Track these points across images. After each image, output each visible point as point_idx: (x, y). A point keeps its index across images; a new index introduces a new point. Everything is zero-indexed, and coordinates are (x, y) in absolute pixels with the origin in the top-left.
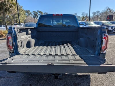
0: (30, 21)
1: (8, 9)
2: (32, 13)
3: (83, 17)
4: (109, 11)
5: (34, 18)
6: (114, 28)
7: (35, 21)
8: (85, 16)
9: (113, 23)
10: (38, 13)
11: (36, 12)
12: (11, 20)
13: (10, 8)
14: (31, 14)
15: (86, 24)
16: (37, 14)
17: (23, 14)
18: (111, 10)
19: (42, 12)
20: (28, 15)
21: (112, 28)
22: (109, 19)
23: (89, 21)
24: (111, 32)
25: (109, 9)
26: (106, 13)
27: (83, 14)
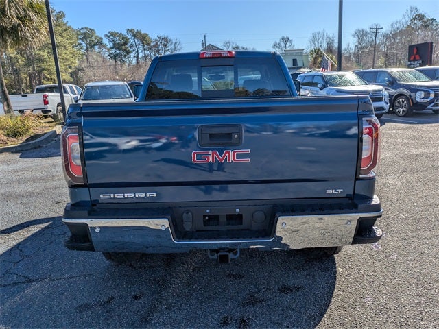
0: (98, 72)
1: (14, 29)
2: (105, 41)
3: (317, 53)
4: (419, 23)
5: (112, 61)
6: (436, 95)
7: (117, 73)
8: (325, 46)
9: (432, 75)
10: (132, 41)
11: (119, 35)
12: (16, 71)
13: (19, 25)
14: (100, 43)
15: (326, 83)
16: (125, 43)
17: (67, 43)
18: (428, 20)
19: (146, 35)
20: (87, 49)
21: (427, 94)
22: (417, 57)
23: (340, 69)
24: (424, 111)
25: (419, 15)
26: (409, 31)
27: (315, 38)
